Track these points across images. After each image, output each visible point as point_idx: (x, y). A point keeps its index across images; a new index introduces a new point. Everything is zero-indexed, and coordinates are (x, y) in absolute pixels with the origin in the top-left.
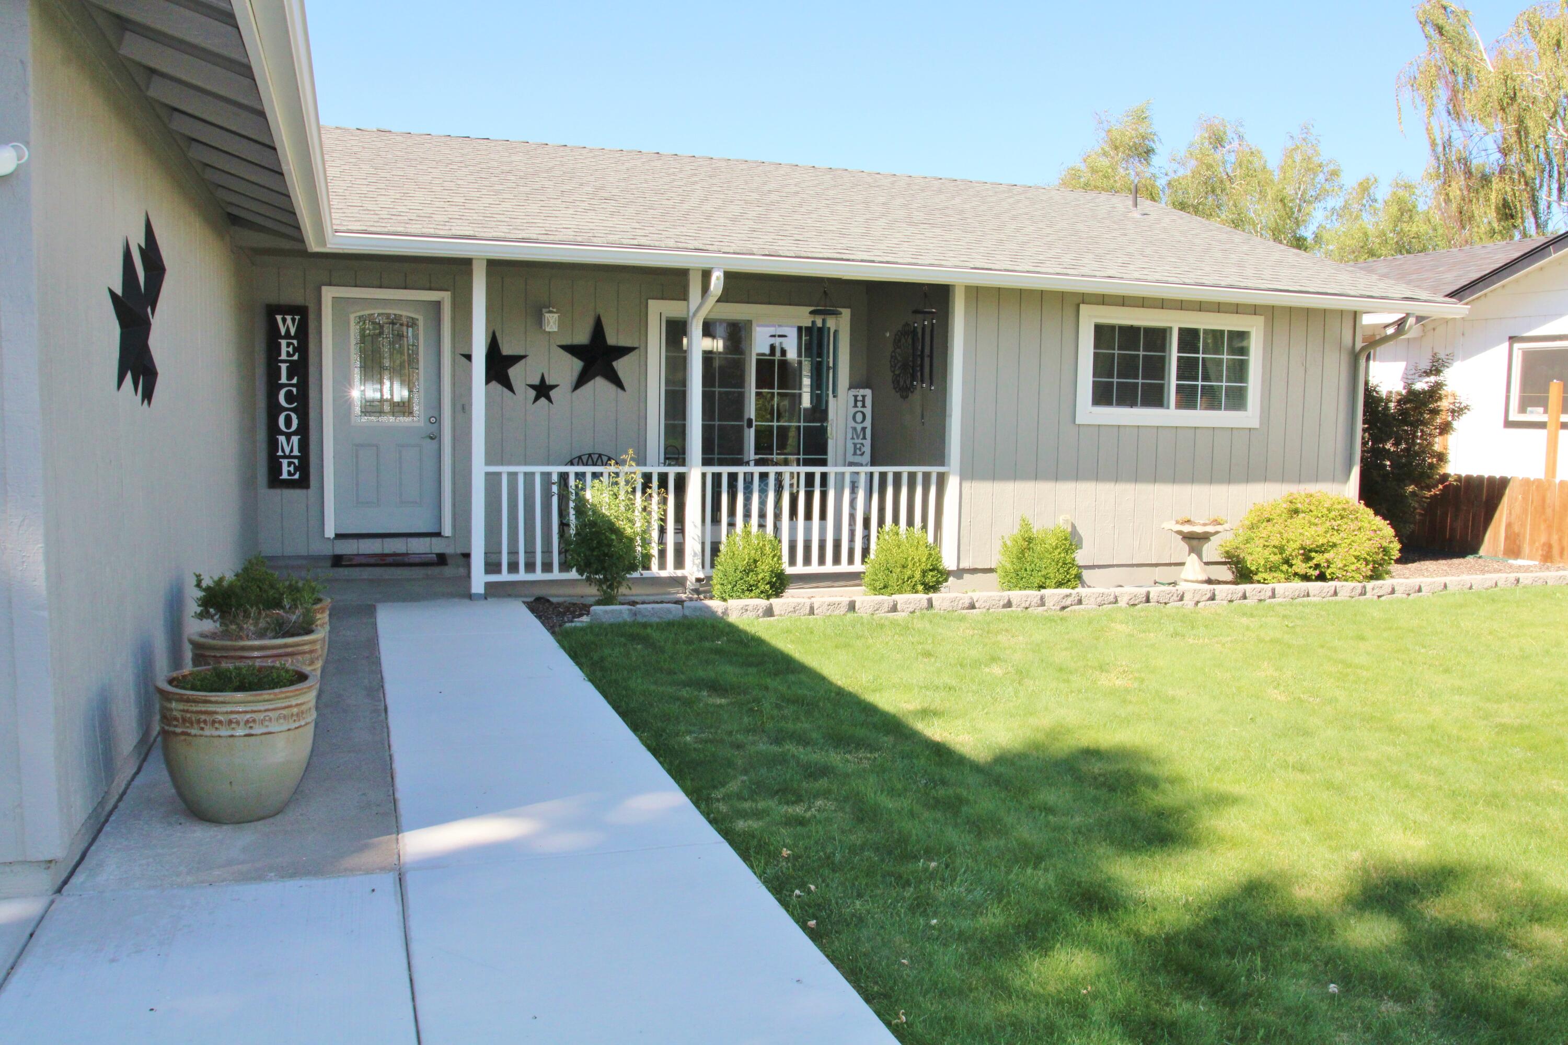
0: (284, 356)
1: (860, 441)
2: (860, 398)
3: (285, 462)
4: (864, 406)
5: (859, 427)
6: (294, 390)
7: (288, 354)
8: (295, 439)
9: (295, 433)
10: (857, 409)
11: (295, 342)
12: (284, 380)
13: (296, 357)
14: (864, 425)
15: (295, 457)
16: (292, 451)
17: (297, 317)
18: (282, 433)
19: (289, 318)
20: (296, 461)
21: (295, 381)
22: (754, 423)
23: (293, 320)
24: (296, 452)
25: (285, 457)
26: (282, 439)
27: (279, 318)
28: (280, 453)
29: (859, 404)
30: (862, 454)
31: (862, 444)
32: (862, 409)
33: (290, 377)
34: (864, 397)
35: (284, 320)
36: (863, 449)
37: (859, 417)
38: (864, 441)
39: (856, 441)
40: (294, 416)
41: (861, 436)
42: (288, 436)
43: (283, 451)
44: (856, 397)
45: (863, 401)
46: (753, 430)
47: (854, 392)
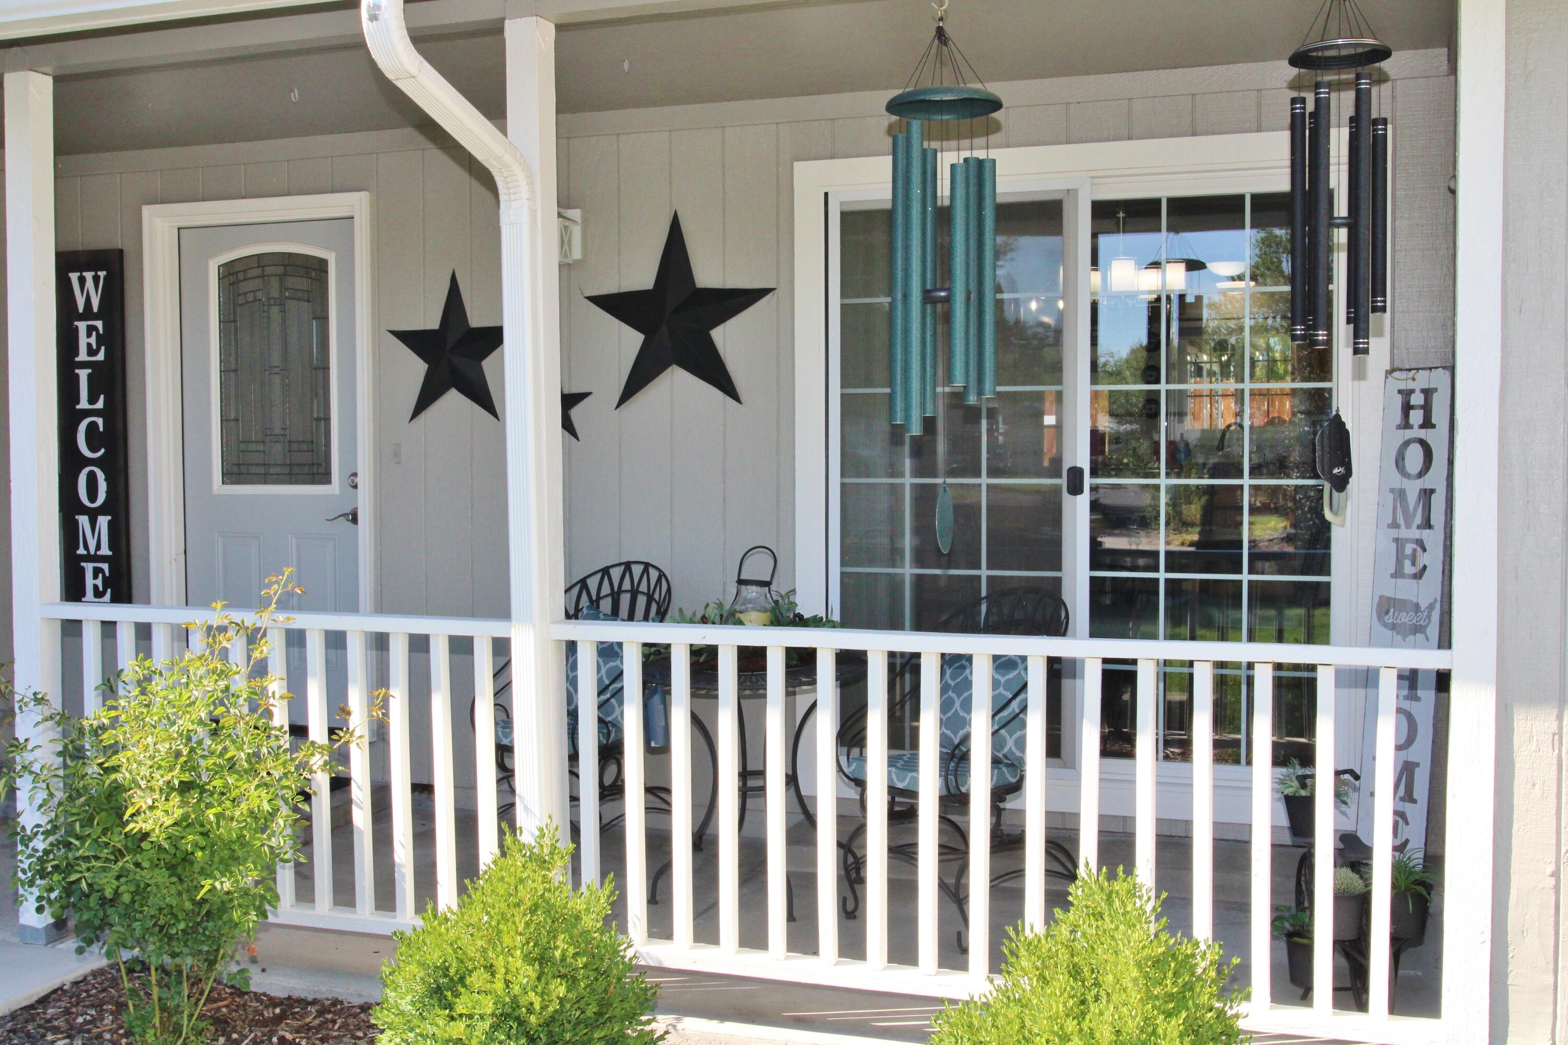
0: (83, 356)
1: (1415, 534)
2: (1417, 399)
3: (89, 567)
4: (1427, 424)
5: (1413, 488)
6: (100, 421)
7: (91, 352)
8: (103, 521)
9: (102, 510)
10: (1409, 434)
11: (99, 324)
12: (84, 404)
13: (101, 356)
14: (1428, 482)
15: (103, 559)
16: (98, 547)
17: (102, 274)
18: (84, 510)
19: (89, 275)
20: (105, 567)
21: (100, 405)
22: (1087, 481)
23: (96, 279)
24: (105, 551)
25: (89, 558)
26: (83, 520)
27: (74, 277)
28: (81, 551)
29: (1416, 417)
30: (1419, 575)
31: (1420, 543)
32: (1422, 434)
33: (92, 400)
34: (1428, 393)
35: (82, 281)
36: (1423, 559)
37: (1415, 455)
38: (1426, 534)
39: (1404, 533)
40: (101, 476)
41: (1418, 519)
42: (93, 515)
43: (86, 547)
44: (1406, 394)
45: (1427, 408)
46: (1083, 502)
47: (1401, 381)
